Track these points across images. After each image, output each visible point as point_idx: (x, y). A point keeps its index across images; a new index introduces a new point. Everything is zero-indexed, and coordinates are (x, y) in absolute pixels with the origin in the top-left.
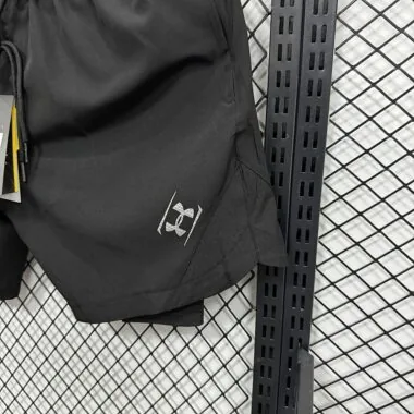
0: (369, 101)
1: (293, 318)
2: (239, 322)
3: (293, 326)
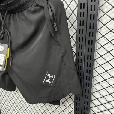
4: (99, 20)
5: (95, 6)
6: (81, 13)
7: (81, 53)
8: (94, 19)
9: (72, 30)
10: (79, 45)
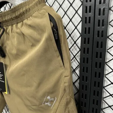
4: (109, 37)
5: (103, 21)
6: (86, 28)
7: (87, 77)
8: (102, 36)
9: (75, 47)
10: (84, 67)
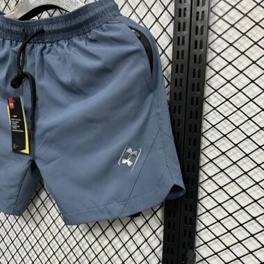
0: (226, 108)
1: (185, 231)
2: (154, 232)
3: (185, 235)
